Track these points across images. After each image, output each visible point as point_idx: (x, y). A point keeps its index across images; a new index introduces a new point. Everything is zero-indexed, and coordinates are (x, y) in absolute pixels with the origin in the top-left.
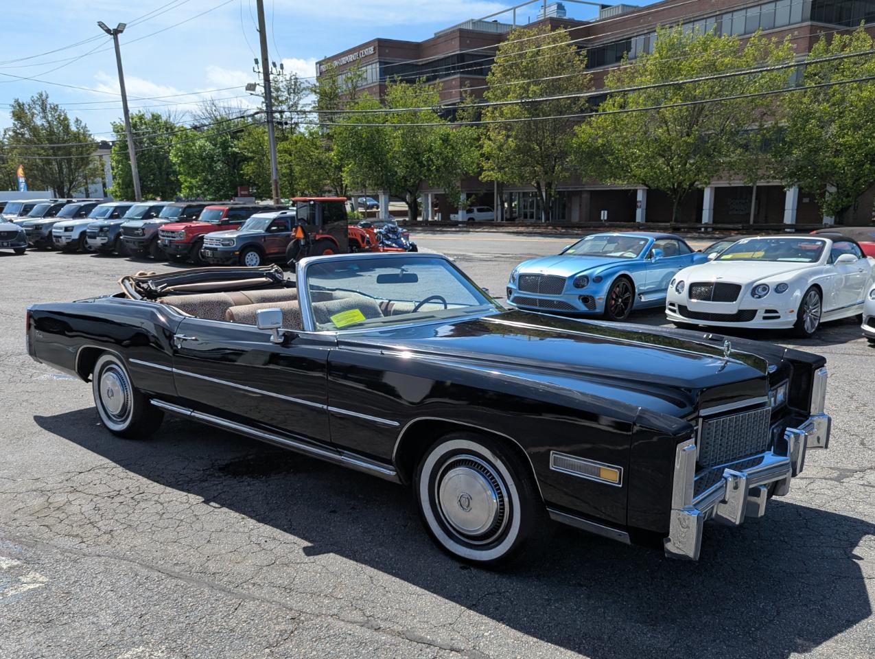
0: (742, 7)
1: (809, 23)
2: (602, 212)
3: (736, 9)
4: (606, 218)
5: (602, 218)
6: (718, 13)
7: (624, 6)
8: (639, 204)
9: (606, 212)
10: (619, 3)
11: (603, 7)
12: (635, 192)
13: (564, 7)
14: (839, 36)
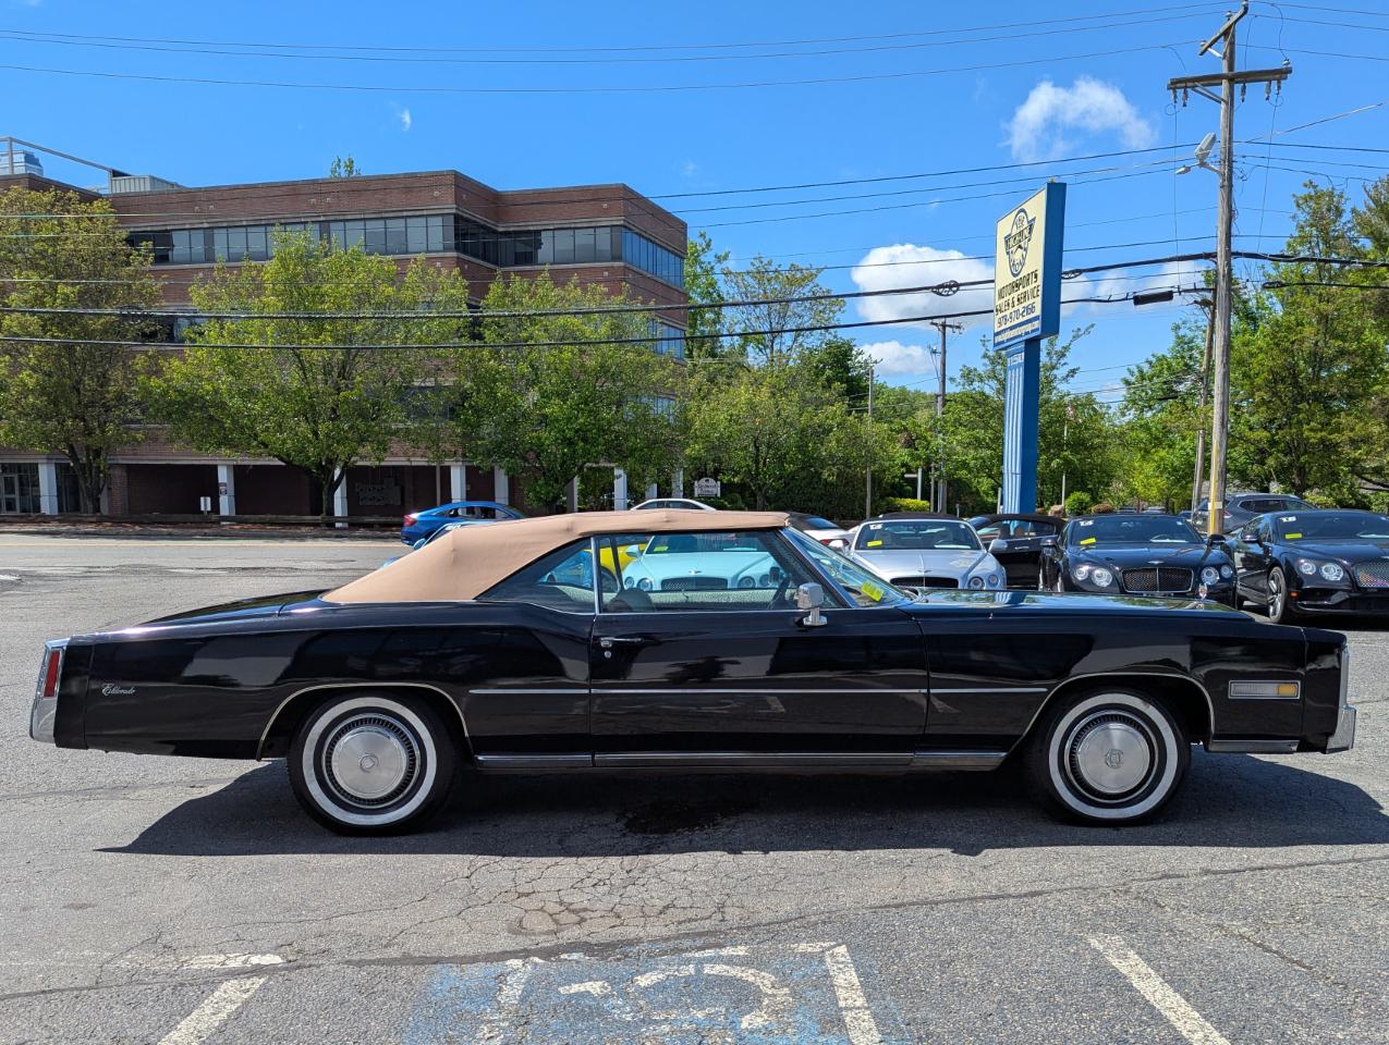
0: (358, 217)
1: (454, 254)
2: (202, 499)
3: (349, 217)
4: (209, 509)
5: (203, 509)
6: (322, 219)
7: (153, 179)
8: (222, 488)
9: (209, 499)
10: (146, 173)
11: (116, 174)
12: (215, 468)
13: (38, 160)
14: (518, 278)
